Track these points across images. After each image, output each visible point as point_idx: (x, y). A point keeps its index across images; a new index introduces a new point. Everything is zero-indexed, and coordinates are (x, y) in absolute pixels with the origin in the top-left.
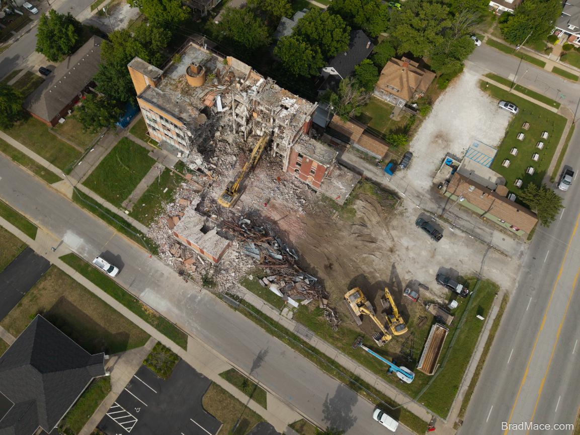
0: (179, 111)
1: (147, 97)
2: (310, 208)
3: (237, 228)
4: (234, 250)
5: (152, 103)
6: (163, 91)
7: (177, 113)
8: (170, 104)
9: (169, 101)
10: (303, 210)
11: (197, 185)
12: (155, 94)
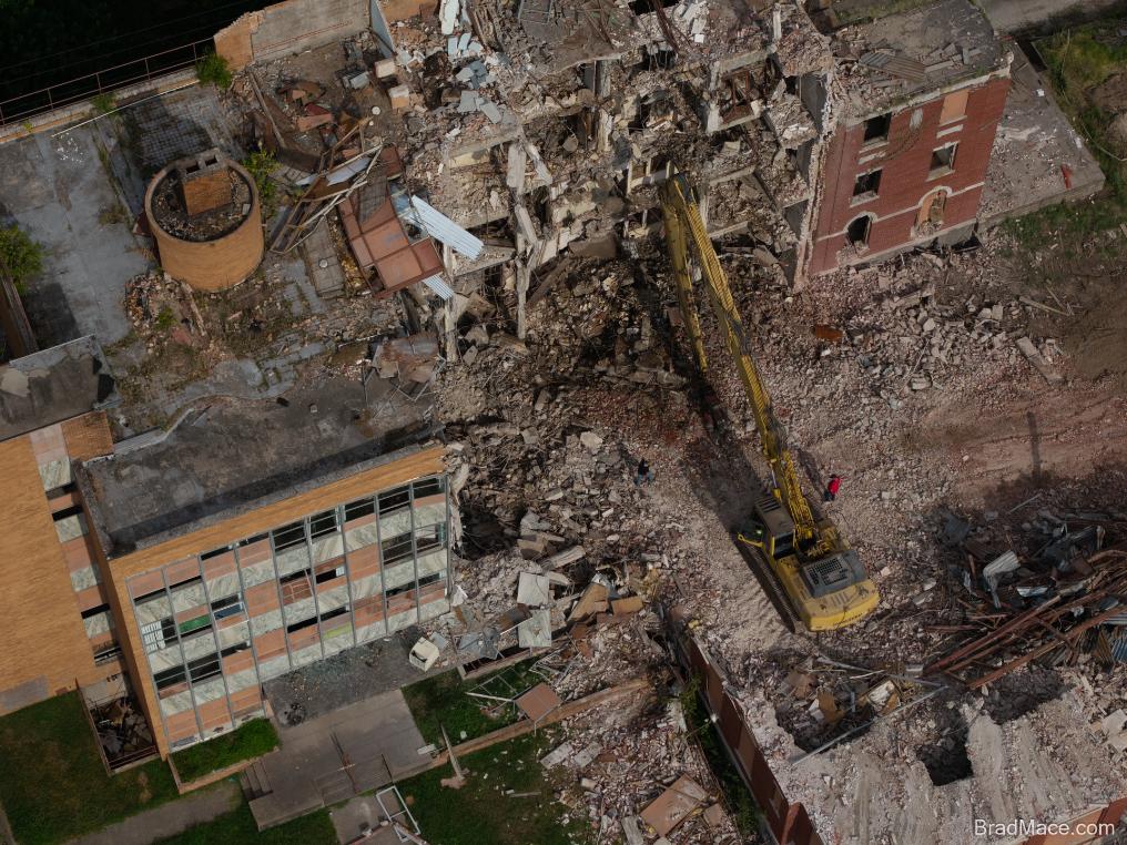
0: (342, 421)
1: (138, 519)
2: (1042, 312)
3: (1014, 629)
4: (1095, 718)
5: (193, 512)
6: (158, 426)
7: (348, 438)
8: (267, 440)
9: (239, 433)
10: (1036, 342)
11: (607, 699)
12: (146, 474)
